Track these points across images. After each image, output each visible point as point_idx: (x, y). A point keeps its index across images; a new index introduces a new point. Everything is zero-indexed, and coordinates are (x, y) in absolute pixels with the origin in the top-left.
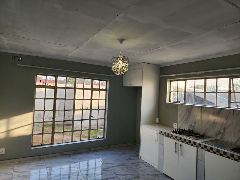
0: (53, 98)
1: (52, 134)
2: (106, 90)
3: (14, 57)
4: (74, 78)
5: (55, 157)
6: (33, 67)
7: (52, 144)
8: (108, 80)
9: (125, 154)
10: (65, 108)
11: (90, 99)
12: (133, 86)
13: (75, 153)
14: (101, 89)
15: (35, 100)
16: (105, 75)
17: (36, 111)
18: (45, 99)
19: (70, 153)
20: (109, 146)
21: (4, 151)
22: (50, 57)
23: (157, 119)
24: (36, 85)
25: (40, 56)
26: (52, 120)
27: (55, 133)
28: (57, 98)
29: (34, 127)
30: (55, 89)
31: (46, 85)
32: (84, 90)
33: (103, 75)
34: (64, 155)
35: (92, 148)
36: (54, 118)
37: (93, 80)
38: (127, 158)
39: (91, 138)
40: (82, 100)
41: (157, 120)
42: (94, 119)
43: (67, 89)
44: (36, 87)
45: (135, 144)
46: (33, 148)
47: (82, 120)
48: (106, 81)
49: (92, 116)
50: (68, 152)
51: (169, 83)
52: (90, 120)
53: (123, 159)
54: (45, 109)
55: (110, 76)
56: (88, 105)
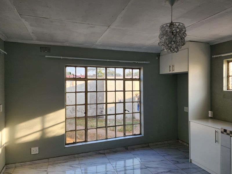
0: (84, 91)
1: (85, 131)
2: (139, 80)
3: (42, 48)
4: (105, 68)
5: (90, 156)
6: (62, 57)
7: (86, 141)
8: (142, 67)
9: (169, 155)
10: (97, 102)
11: (123, 90)
12: (174, 72)
13: (111, 151)
14: (134, 79)
15: (66, 94)
16: (138, 62)
17: (68, 105)
18: (76, 92)
19: (106, 151)
20: (148, 144)
21: (38, 151)
22: (78, 46)
23: (209, 112)
24: (66, 78)
25: (68, 45)
26: (84, 115)
27: (88, 129)
28: (88, 91)
29: (67, 123)
30: (85, 81)
31: (76, 77)
32: (116, 81)
33: (136, 62)
34: (99, 154)
35: (129, 146)
36: (86, 113)
37: (125, 68)
38: (173, 161)
39: (126, 135)
40: (115, 92)
41: (210, 114)
42: (128, 112)
43: (98, 81)
44: (66, 80)
45: (178, 142)
46: (67, 146)
47: (116, 114)
48: (140, 69)
49: (126, 109)
50: (103, 150)
51: (227, 64)
52: (124, 114)
53: (169, 162)
54: (77, 104)
55: (145, 62)
56: (121, 97)
